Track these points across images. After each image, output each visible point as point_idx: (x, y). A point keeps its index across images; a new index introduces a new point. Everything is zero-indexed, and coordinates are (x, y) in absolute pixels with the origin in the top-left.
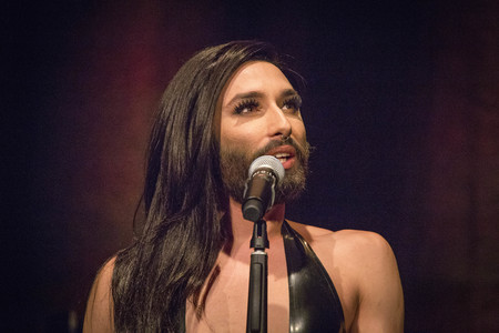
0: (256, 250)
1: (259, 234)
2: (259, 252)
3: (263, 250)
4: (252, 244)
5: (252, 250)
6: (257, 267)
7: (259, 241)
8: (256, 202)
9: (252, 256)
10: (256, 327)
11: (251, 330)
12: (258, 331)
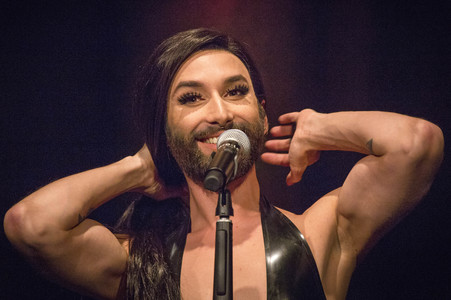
0: (221, 217)
1: (224, 204)
2: (224, 220)
3: (227, 217)
4: (218, 212)
6: (222, 233)
7: (224, 210)
8: (218, 173)
9: (217, 223)
10: (222, 290)
11: (217, 293)
12: (224, 294)
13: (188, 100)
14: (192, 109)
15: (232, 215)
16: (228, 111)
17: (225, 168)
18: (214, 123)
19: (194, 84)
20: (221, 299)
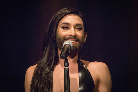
0: (66, 67)
1: (66, 63)
3: (67, 67)
6: (66, 72)
7: (66, 65)
8: (64, 54)
12: (68, 89)
14: (65, 30)
15: (69, 66)
16: (75, 33)
18: (71, 36)
19: (67, 24)
20: (67, 91)
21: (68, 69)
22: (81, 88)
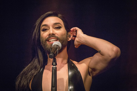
2: (54, 66)
3: (55, 66)
4: (52, 64)
5: (53, 66)
10: (54, 86)
11: (52, 87)
12: (54, 87)
13: (45, 30)
17: (54, 52)
20: (54, 88)
21: (56, 68)
22: (71, 87)
